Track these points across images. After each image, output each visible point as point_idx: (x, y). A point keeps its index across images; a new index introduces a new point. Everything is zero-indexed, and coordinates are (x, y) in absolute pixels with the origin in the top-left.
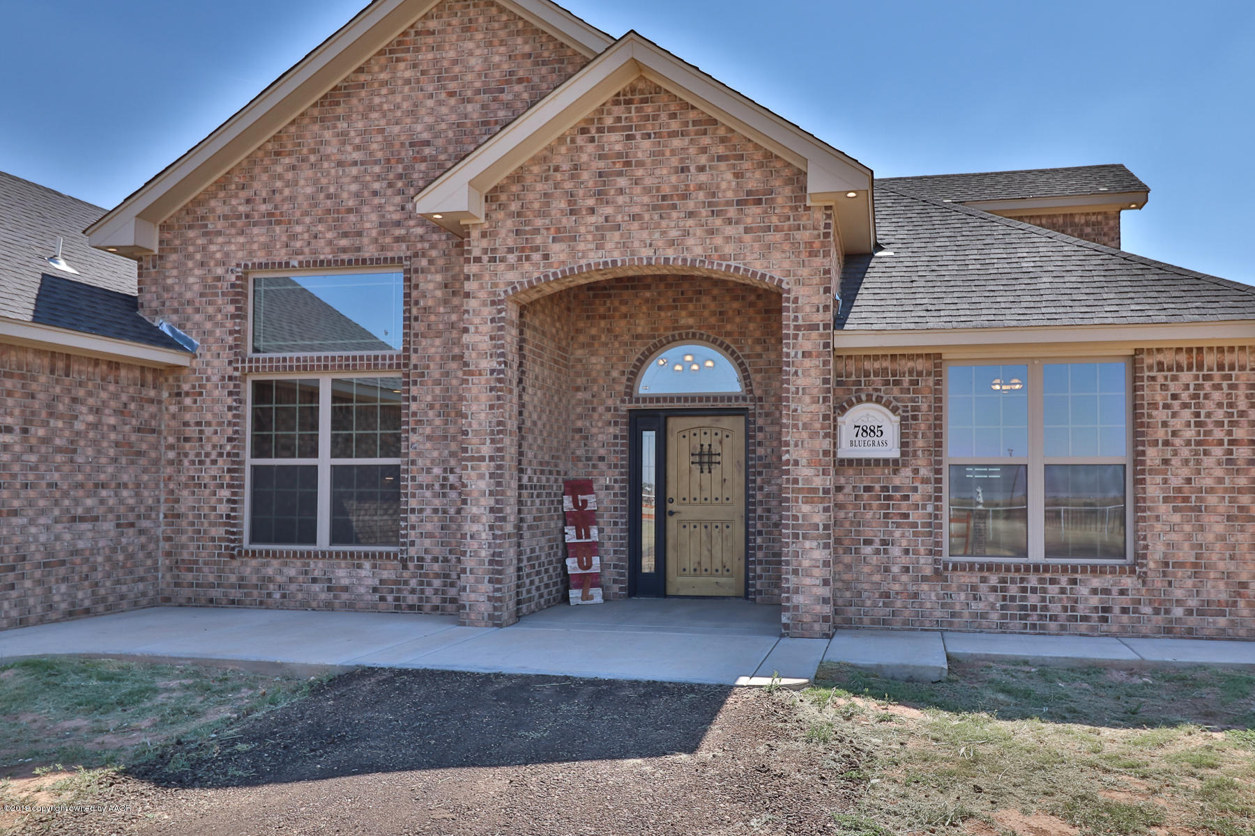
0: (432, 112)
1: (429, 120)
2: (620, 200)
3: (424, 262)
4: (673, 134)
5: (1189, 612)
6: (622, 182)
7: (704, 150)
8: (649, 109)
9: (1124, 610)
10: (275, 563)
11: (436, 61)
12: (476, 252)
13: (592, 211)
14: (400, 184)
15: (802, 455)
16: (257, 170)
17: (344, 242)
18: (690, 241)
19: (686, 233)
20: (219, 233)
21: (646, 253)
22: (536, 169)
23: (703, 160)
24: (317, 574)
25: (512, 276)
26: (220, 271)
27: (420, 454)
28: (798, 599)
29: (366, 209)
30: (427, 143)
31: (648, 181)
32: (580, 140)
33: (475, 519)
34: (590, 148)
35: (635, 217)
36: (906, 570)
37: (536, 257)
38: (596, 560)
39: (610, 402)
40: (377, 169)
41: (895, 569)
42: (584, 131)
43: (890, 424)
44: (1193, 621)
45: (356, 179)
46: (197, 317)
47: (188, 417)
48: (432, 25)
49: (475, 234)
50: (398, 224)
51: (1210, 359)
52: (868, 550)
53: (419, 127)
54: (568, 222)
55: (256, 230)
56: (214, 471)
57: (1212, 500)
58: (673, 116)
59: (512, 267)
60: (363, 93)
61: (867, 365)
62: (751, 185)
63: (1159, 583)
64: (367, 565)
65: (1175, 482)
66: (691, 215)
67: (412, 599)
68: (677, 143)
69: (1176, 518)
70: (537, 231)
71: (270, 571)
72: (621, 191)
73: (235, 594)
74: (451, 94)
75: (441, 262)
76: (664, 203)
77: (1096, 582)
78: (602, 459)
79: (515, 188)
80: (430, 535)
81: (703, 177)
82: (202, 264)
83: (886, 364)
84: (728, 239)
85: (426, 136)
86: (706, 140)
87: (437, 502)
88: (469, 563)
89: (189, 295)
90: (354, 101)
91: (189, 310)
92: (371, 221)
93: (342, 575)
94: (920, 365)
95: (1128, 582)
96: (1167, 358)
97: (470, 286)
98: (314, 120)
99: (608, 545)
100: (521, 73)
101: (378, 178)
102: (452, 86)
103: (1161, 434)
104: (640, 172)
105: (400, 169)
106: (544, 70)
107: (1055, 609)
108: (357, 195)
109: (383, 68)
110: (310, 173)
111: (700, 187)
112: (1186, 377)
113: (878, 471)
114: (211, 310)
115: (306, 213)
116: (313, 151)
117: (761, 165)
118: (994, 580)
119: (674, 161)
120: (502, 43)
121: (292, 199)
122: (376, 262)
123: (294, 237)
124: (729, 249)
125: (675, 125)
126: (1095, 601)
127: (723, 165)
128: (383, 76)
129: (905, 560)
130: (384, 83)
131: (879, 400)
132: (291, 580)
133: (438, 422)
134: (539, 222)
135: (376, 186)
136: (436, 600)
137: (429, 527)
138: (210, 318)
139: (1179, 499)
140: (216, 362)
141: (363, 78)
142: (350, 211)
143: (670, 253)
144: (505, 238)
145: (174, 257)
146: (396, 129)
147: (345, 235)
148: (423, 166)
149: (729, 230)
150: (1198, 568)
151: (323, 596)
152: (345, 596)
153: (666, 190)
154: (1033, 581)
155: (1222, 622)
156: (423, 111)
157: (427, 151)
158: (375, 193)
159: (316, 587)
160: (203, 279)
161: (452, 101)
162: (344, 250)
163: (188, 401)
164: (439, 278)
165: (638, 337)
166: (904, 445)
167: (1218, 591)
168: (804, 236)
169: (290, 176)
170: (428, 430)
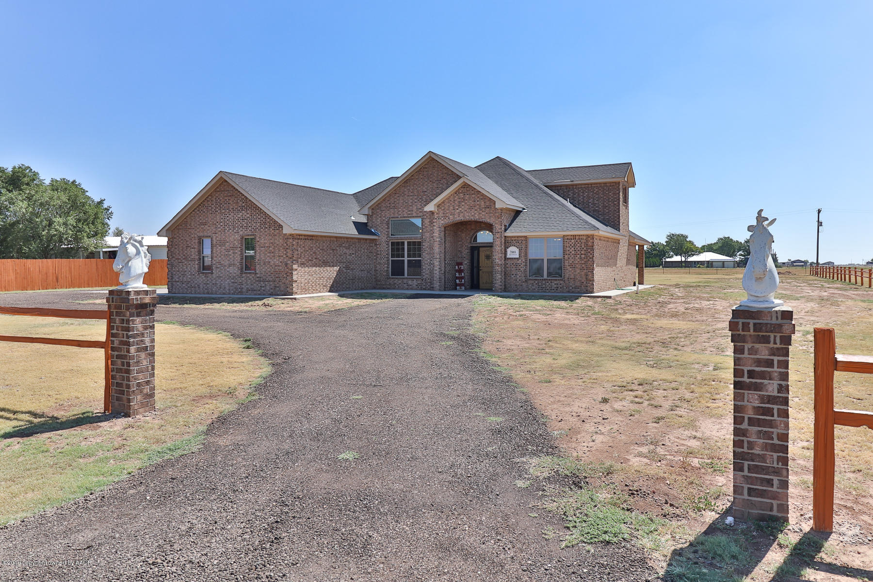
0: (427, 185)
1: (426, 187)
2: (463, 207)
3: (425, 217)
4: (473, 194)
5: (573, 288)
6: (463, 203)
7: (478, 197)
8: (468, 189)
9: (561, 288)
10: (397, 280)
11: (427, 174)
12: (436, 217)
13: (457, 209)
14: (420, 200)
15: (497, 257)
16: (391, 197)
17: (409, 213)
18: (476, 215)
19: (475, 214)
20: (384, 210)
21: (468, 217)
22: (447, 201)
23: (478, 199)
24: (405, 282)
25: (442, 222)
26: (384, 218)
27: (425, 257)
28: (496, 285)
29: (414, 206)
30: (426, 192)
31: (468, 203)
32: (455, 195)
33: (436, 270)
34: (457, 197)
35: (466, 211)
36: (520, 280)
37: (447, 218)
38: (463, 280)
39: (466, 244)
40: (416, 197)
41: (518, 280)
42: (456, 193)
43: (517, 251)
44: (573, 290)
45: (412, 199)
46: (380, 228)
47: (378, 249)
48: (426, 166)
49: (435, 214)
50: (420, 209)
51: (577, 237)
52: (513, 276)
53: (424, 188)
54: (453, 211)
55: (391, 210)
56: (384, 261)
57: (577, 266)
58: (472, 190)
59: (442, 220)
60: (413, 181)
61: (513, 239)
62: (487, 204)
63: (567, 282)
64: (415, 280)
65: (571, 262)
66: (476, 210)
67: (424, 287)
68: (473, 196)
69: (571, 269)
70: (447, 213)
71: (395, 282)
72: (463, 205)
73: (389, 286)
74: (431, 181)
75: (429, 217)
76: (471, 208)
77: (556, 282)
78: (464, 257)
79: (443, 205)
80: (427, 274)
81: (478, 203)
82: (380, 217)
83: (516, 238)
84: (483, 215)
85: (425, 190)
86: (479, 195)
87: (429, 267)
88: (435, 279)
89: (378, 224)
90: (411, 182)
91: (378, 227)
92: (414, 209)
93: (410, 282)
94: (522, 238)
95: (561, 282)
96: (569, 237)
97: (435, 224)
98: (403, 186)
99: (466, 277)
100: (445, 177)
101: (416, 199)
102: (431, 180)
103: (568, 253)
104: (466, 202)
105: (420, 197)
106: (449, 176)
107: (548, 288)
108: (412, 202)
109: (417, 176)
110: (402, 198)
111: (478, 205)
112: (573, 241)
113: (515, 261)
114: (382, 227)
115: (401, 206)
116: (403, 193)
117: (489, 201)
118: (536, 282)
119: (473, 200)
120: (441, 171)
121: (399, 203)
122: (416, 217)
123: (399, 211)
124: (483, 217)
125: (473, 192)
126: (555, 286)
127: (482, 200)
128: (417, 177)
129: (519, 278)
130: (417, 179)
131: (515, 246)
132: (400, 284)
133: (429, 250)
134: (447, 211)
135: (416, 201)
136: (429, 287)
137: (427, 272)
138: (382, 228)
139: (571, 265)
140: (384, 238)
141: (413, 177)
142: (410, 206)
143: (472, 218)
144: (441, 215)
145: (374, 215)
146: (419, 188)
147: (410, 211)
148: (425, 197)
149: (483, 213)
150: (574, 279)
151: (407, 287)
152: (411, 287)
153: (471, 205)
154: (544, 282)
155: (579, 290)
156: (425, 185)
157: (426, 193)
158: (415, 202)
159: (405, 285)
160: (381, 220)
161: (431, 183)
162: (409, 214)
163: (378, 246)
164: (428, 220)
165: (472, 229)
166: (520, 255)
167: (578, 284)
168: (497, 214)
169: (398, 198)
170: (427, 252)
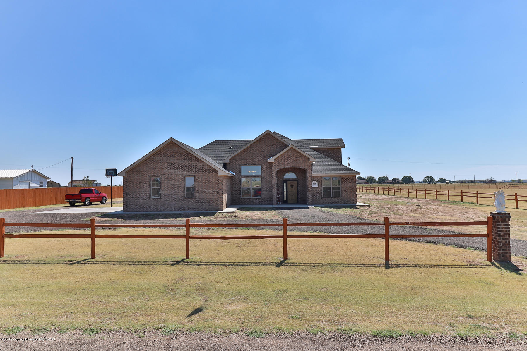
0: (264, 148)
1: (264, 149)
2: (289, 160)
3: (264, 165)
4: (295, 154)
5: (346, 202)
6: (290, 159)
7: (298, 156)
8: (292, 151)
9: (340, 202)
10: (246, 200)
11: (265, 142)
12: (273, 165)
13: (286, 161)
14: (260, 156)
15: (309, 187)
16: (242, 153)
17: (254, 162)
18: (297, 165)
19: (297, 164)
20: (237, 161)
21: (292, 166)
22: (280, 157)
23: (298, 157)
24: (251, 201)
26: (237, 165)
27: (264, 187)
28: (309, 201)
29: (256, 158)
30: (264, 151)
31: (292, 159)
32: (285, 154)
33: (274, 194)
34: (286, 155)
35: (291, 162)
36: (319, 198)
37: (280, 166)
38: (280, 199)
40: (258, 154)
41: (318, 198)
42: (285, 153)
43: (317, 183)
44: (347, 202)
45: (255, 155)
46: (234, 171)
47: (234, 182)
48: (264, 138)
49: (273, 163)
50: (260, 160)
51: (348, 177)
52: (315, 196)
53: (263, 149)
54: (284, 162)
55: (242, 160)
56: (237, 189)
57: (348, 190)
58: (295, 152)
59: (277, 167)
60: (256, 145)
61: (314, 177)
62: (303, 159)
63: (343, 199)
64: (258, 199)
65: (345, 189)
66: (297, 162)
67: (263, 203)
68: (295, 155)
69: (345, 192)
70: (280, 163)
71: (245, 200)
72: (289, 159)
73: (241, 203)
74: (267, 146)
75: (266, 165)
76: (294, 161)
77: (337, 199)
78: (279, 186)
79: (278, 159)
80: (265, 196)
81: (298, 158)
82: (235, 164)
83: (316, 177)
84: (301, 165)
85: (264, 150)
86: (298, 155)
87: (266, 192)
88: (273, 198)
89: (233, 168)
90: (254, 146)
91: (234, 170)
92: (257, 160)
93: (254, 201)
94: (320, 177)
95: (340, 199)
96: (344, 177)
97: (273, 169)
98: (249, 148)
99: (281, 197)
100: (275, 144)
101: (258, 155)
102: (267, 145)
103: (344, 184)
104: (291, 158)
105: (260, 154)
106: (278, 144)
107: (333, 202)
108: (255, 157)
109: (258, 142)
110: (249, 154)
111: (298, 159)
112: (346, 178)
113: (316, 188)
114: (236, 170)
115: (249, 159)
116: (249, 151)
117: (304, 157)
118: (327, 199)
119: (295, 157)
120: (273, 140)
121: (247, 157)
122: (258, 165)
123: (247, 161)
124: (301, 166)
125: (295, 153)
126: (337, 201)
127: (300, 157)
128: (258, 143)
129: (319, 197)
130: (258, 144)
131: (315, 181)
132: (248, 201)
133: (266, 183)
134: (280, 162)
135: (258, 156)
136: (266, 203)
138: (237, 171)
139: (345, 190)
140: (237, 176)
141: (255, 143)
142: (254, 159)
143: (295, 166)
144: (277, 164)
145: (231, 163)
146: (260, 149)
147: (254, 161)
148: (263, 154)
149: (301, 164)
150: (347, 197)
151: (252, 203)
152: (255, 203)
153: (294, 160)
154: (331, 199)
155: (349, 202)
156: (263, 147)
157: (264, 152)
158: (257, 157)
159: (251, 202)
160: (235, 166)
161: (267, 147)
162: (254, 163)
163: (234, 181)
164: (265, 167)
165: (284, 172)
166: (318, 185)
167: (349, 199)
168: (309, 165)
169: (246, 154)
